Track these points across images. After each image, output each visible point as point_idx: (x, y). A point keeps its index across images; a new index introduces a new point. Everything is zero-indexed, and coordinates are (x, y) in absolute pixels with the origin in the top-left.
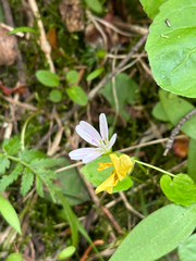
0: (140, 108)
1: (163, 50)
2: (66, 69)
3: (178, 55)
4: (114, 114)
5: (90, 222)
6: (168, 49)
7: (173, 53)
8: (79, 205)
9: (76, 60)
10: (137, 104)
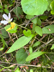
0: (23, 16)
1: (25, 4)
2: (5, 5)
3: (29, 5)
4: (16, 17)
5: (8, 43)
6: (26, 3)
7: (27, 4)
8: (6, 39)
9: (8, 3)
10: (22, 15)
